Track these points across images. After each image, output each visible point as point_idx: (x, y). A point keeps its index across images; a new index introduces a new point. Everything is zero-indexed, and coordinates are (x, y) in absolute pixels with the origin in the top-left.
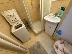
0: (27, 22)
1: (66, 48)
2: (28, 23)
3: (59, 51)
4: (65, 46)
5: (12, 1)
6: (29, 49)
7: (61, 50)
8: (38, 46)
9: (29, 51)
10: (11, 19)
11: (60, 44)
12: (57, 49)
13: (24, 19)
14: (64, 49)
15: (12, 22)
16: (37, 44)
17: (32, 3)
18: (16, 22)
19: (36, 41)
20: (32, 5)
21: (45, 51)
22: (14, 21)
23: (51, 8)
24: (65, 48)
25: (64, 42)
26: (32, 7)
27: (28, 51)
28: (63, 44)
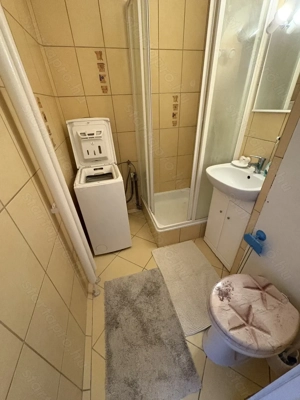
0: (135, 176)
1: (264, 309)
2: (136, 182)
3: (228, 308)
4: (264, 300)
5: (109, 93)
6: (107, 285)
7: (237, 309)
8: (148, 286)
9: (106, 293)
10: (86, 146)
11: (242, 286)
12: (222, 300)
13: (129, 163)
14: (253, 311)
15: (86, 157)
16: (148, 280)
17: (175, 107)
18: (97, 160)
19: (149, 268)
20: (174, 115)
21: (174, 316)
22: (92, 156)
23: (247, 137)
24: (257, 307)
25: (264, 288)
26: (175, 124)
27: (103, 291)
28: (257, 292)
